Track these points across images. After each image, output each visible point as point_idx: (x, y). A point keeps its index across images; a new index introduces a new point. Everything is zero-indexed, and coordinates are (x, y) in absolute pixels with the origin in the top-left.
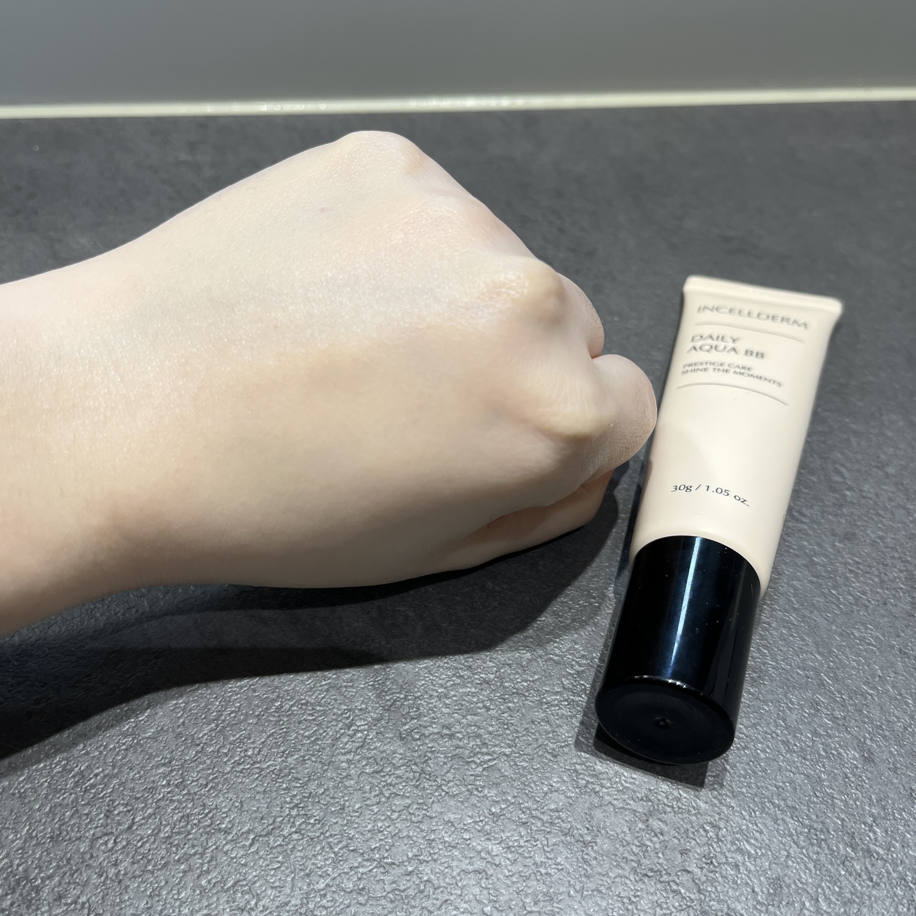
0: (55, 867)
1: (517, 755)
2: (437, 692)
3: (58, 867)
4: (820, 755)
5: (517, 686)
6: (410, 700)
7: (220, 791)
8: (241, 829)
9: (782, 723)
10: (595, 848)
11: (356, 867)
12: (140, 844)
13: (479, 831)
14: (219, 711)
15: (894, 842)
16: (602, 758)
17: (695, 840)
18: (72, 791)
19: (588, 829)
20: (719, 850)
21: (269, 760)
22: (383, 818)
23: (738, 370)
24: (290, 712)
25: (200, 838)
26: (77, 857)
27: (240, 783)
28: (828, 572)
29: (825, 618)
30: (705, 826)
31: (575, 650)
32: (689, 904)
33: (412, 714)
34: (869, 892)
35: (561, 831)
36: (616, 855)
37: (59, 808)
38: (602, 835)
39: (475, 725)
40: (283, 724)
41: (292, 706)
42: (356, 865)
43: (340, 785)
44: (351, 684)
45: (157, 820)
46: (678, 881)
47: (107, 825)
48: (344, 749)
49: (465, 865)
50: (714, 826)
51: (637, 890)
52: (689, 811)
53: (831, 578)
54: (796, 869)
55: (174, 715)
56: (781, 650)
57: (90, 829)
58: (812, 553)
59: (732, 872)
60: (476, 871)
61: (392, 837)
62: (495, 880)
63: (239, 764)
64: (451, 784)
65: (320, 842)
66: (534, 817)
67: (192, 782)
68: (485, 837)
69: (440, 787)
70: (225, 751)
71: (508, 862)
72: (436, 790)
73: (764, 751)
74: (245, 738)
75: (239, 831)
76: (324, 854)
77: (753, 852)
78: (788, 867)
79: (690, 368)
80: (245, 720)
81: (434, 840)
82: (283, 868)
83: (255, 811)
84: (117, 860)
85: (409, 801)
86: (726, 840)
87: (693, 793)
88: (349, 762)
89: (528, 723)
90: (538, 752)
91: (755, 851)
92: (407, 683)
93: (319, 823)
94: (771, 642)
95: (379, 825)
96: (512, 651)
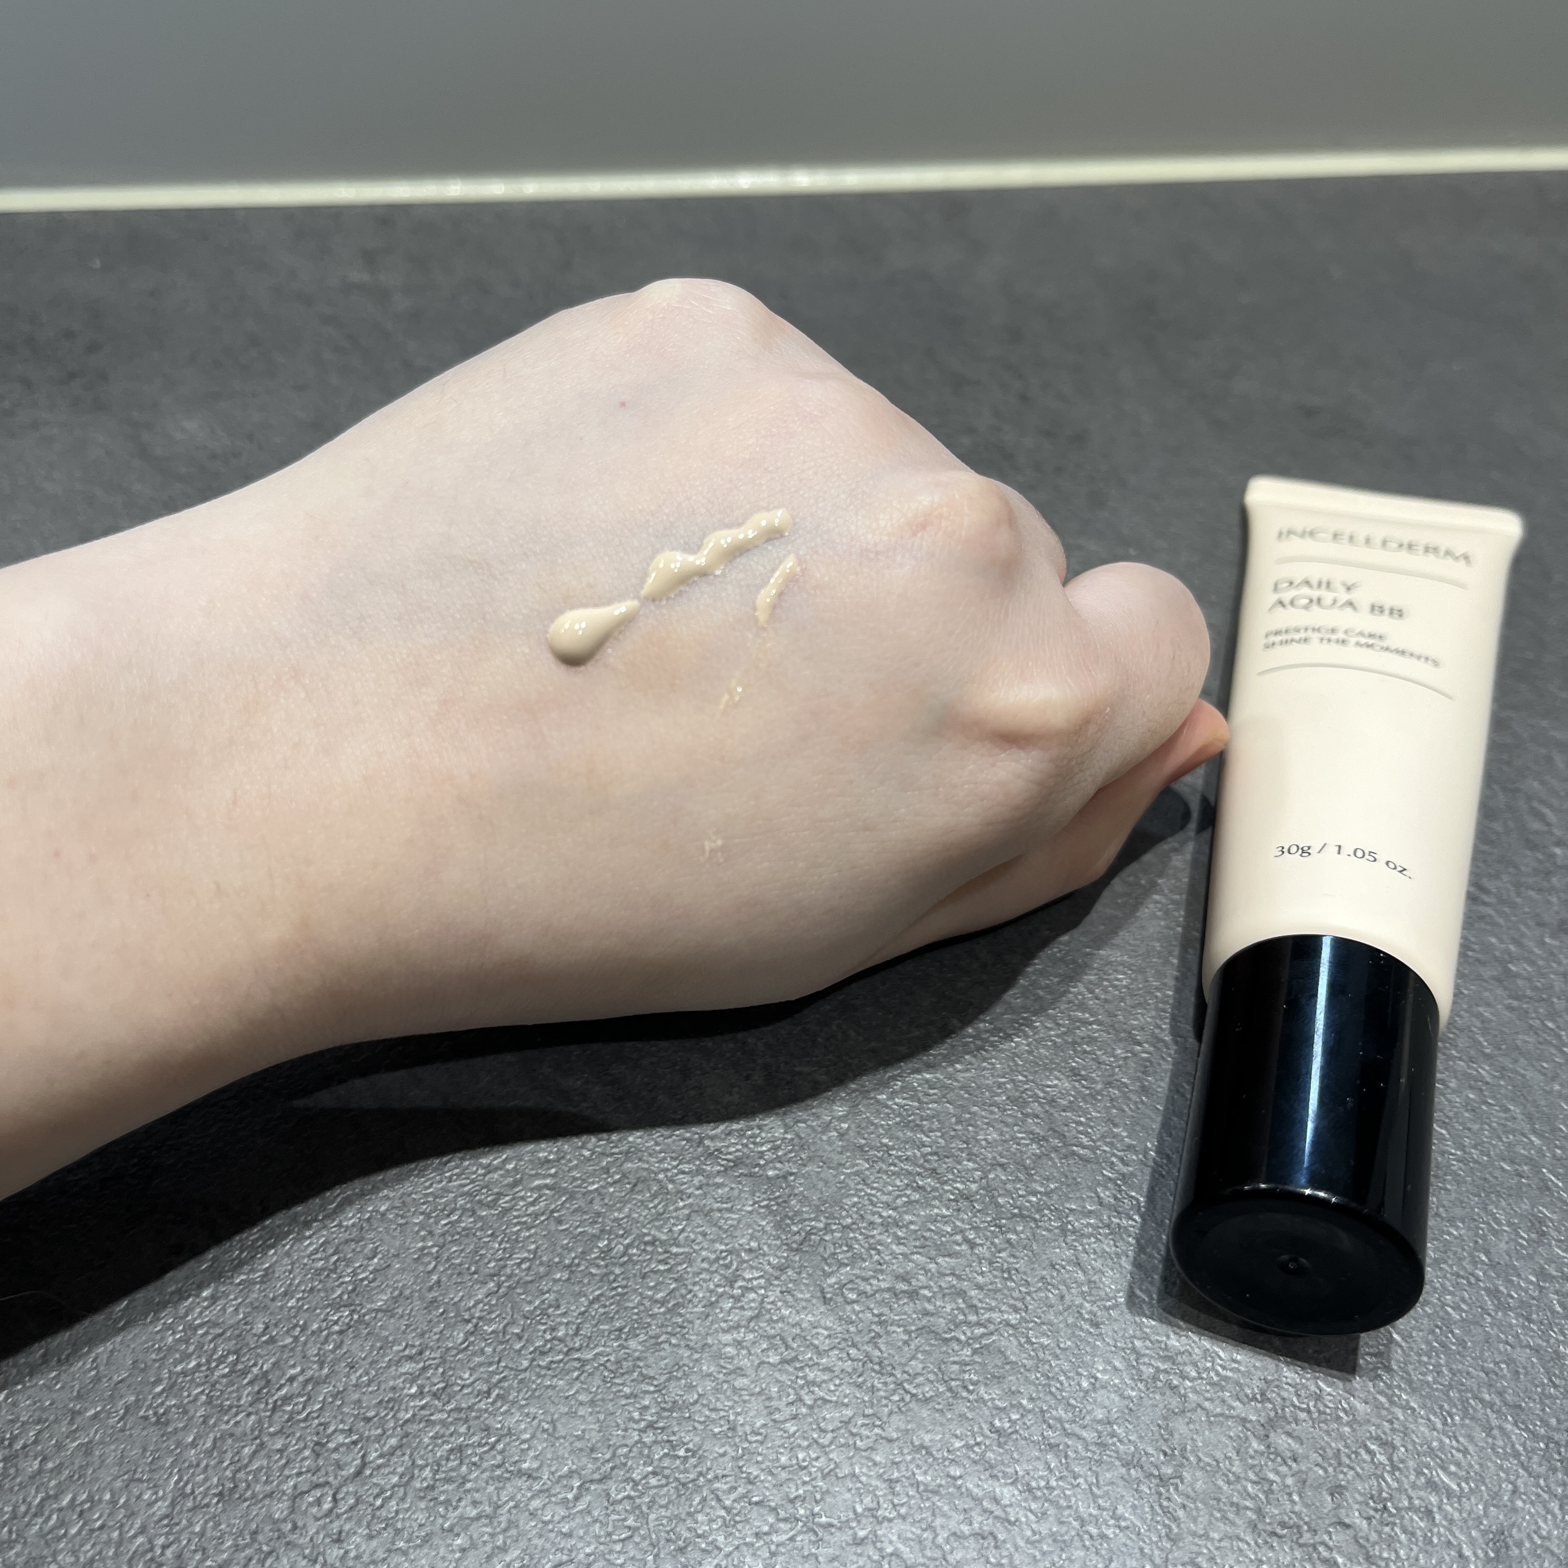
0: (229, 1547)
1: (1031, 1325)
2: (881, 1216)
3: (237, 1548)
4: (1553, 1312)
5: (1019, 1203)
6: (833, 1231)
7: (514, 1403)
8: (557, 1471)
9: (1484, 1258)
10: (1181, 1487)
11: (765, 1534)
12: (379, 1502)
13: (975, 1462)
14: (501, 1260)
16: (1179, 1327)
17: (1352, 1468)
18: (250, 1409)
19: (1165, 1454)
20: (1395, 1485)
21: (596, 1346)
22: (805, 1443)
23: (1363, 640)
24: (626, 1259)
25: (485, 1489)
26: (268, 1528)
27: (548, 1387)
28: (1536, 989)
29: (1540, 1072)
30: (1368, 1443)
31: (1115, 1136)
33: (840, 1256)
35: (1120, 1459)
36: (1219, 1500)
37: (230, 1441)
38: (1191, 1463)
39: (953, 1274)
40: (614, 1281)
41: (627, 1247)
42: (766, 1529)
43: (725, 1386)
44: (729, 1205)
45: (406, 1458)
46: (1331, 1543)
47: (318, 1470)
48: (726, 1321)
49: (955, 1522)
50: (1383, 1444)
52: (1339, 1418)
53: (1543, 1000)
54: (1529, 1513)
55: (421, 1268)
56: (1469, 1129)
57: (288, 1477)
58: (1507, 957)
59: (1422, 1525)
60: (978, 1534)
61: (824, 1477)
62: (1012, 1550)
63: (543, 1353)
64: (921, 1379)
65: (698, 1489)
66: (1068, 1435)
67: (463, 1387)
68: (987, 1473)
69: (900, 1384)
70: (516, 1331)
71: (1032, 1517)
72: (895, 1391)
73: (1456, 1308)
74: (550, 1306)
75: (553, 1473)
76: (707, 1510)
77: (1455, 1487)
78: (1515, 1510)
79: (1278, 639)
80: (547, 1274)
81: (897, 1481)
82: (637, 1539)
83: (579, 1438)
84: (340, 1532)
85: (848, 1413)
86: (1407, 1468)
87: (1340, 1384)
88: (738, 1344)
89: (1044, 1269)
90: (1066, 1319)
91: (1459, 1485)
92: (826, 1202)
93: (693, 1456)
94: (1451, 1114)
95: (801, 1456)
96: (1005, 1141)
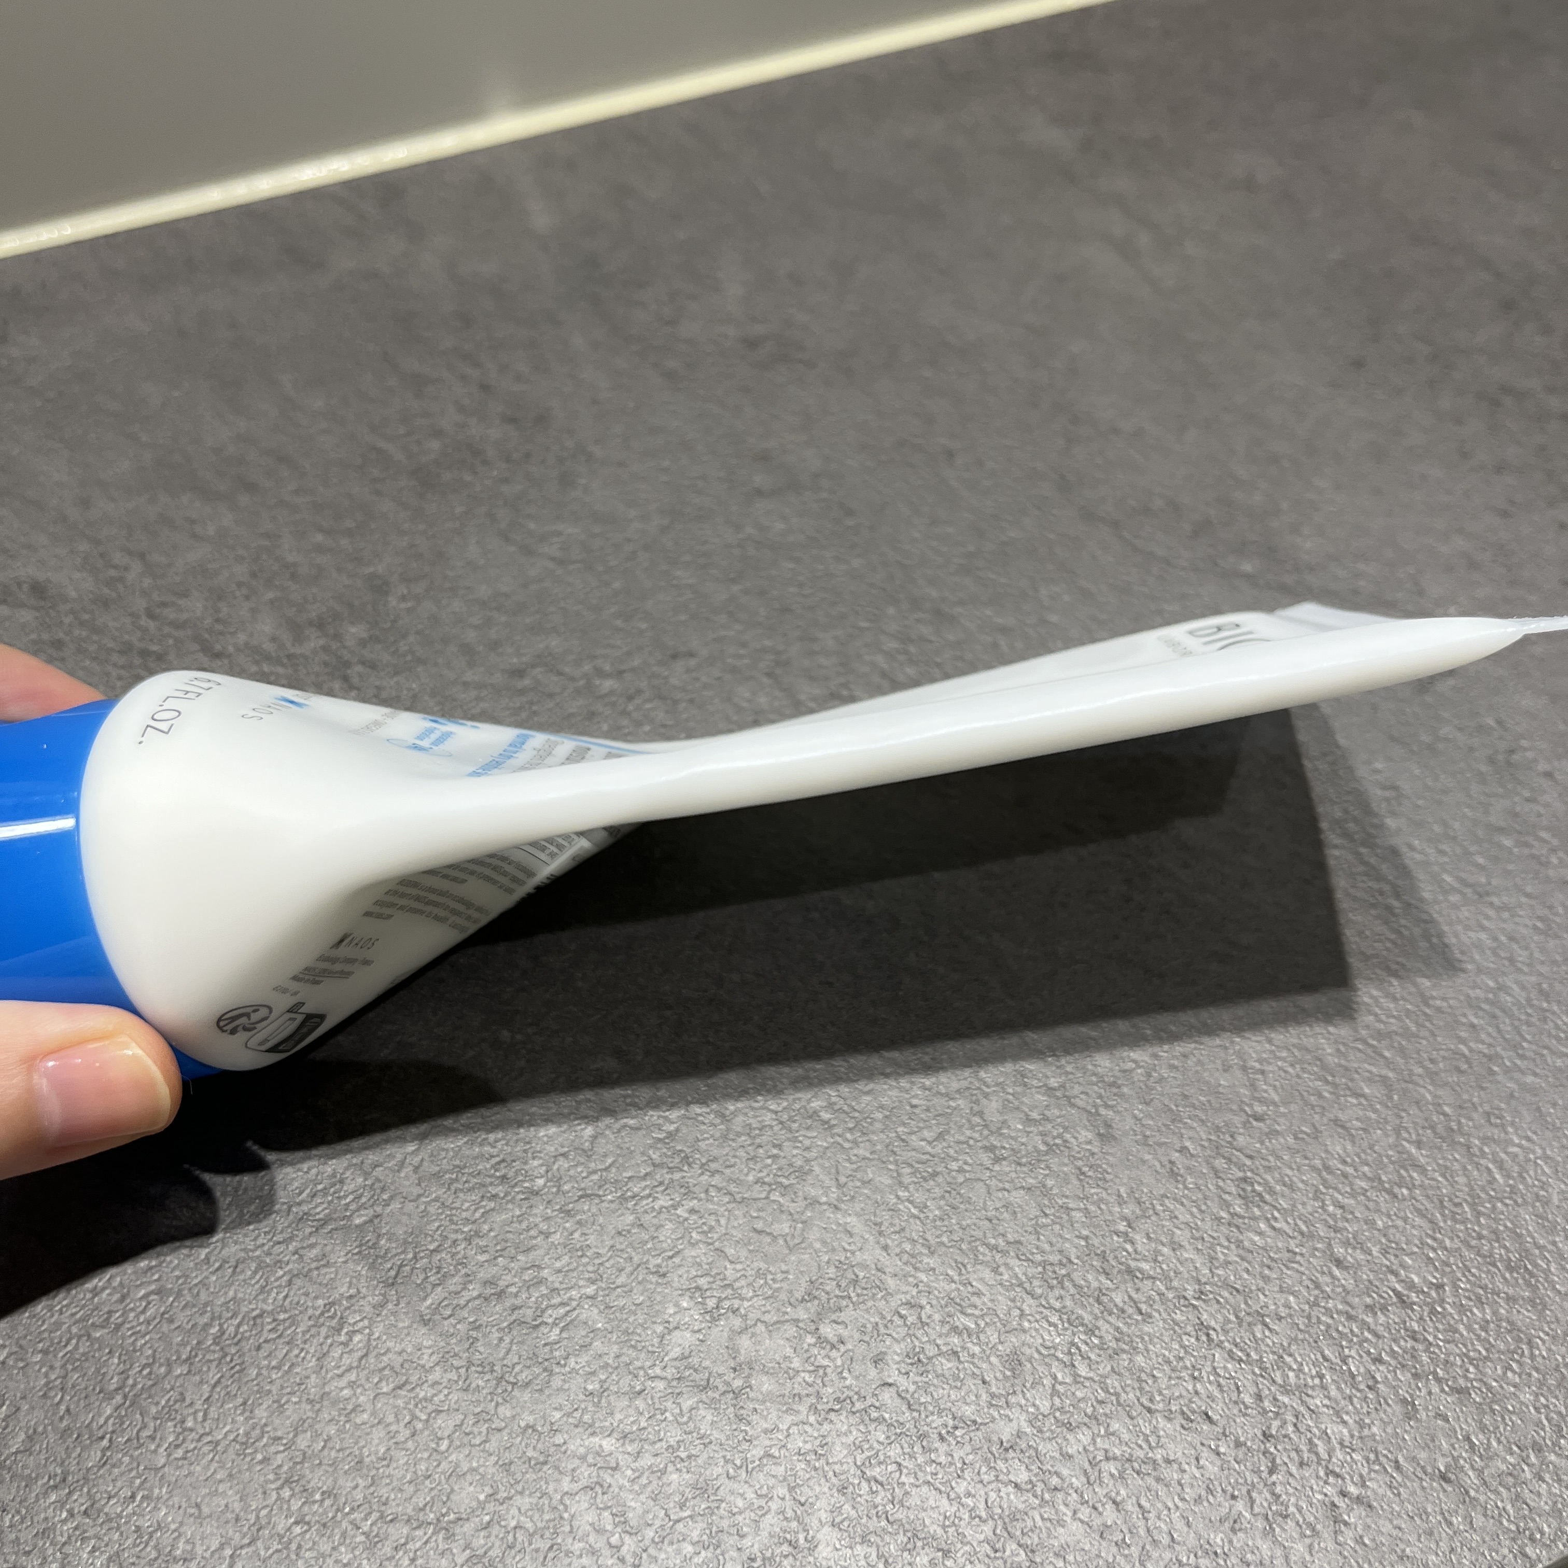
1: (607, 1292)
2: (463, 1232)
4: (1038, 1151)
5: (583, 1185)
6: (422, 1258)
7: (158, 1498)
8: (208, 1547)
9: (979, 1120)
10: (751, 1395)
11: (403, 1544)
13: (576, 1426)
14: (122, 1373)
15: (1160, 1247)
17: (890, 1335)
19: (735, 1370)
20: (925, 1339)
21: (225, 1424)
22: (426, 1455)
24: (239, 1337)
27: (186, 1476)
30: (900, 1310)
32: (898, 1431)
33: (432, 1279)
34: (1140, 1330)
35: (698, 1387)
36: (783, 1395)
38: (757, 1371)
39: (533, 1266)
40: (232, 1360)
41: (239, 1326)
42: (402, 1540)
43: (348, 1426)
44: (325, 1261)
46: (877, 1404)
48: (339, 1367)
49: (566, 1485)
50: (913, 1306)
51: (823, 1436)
54: (1036, 1330)
55: (49, 1403)
59: (950, 1365)
60: (585, 1487)
61: (448, 1479)
62: (617, 1490)
63: (177, 1446)
64: (518, 1369)
65: (338, 1525)
66: (653, 1378)
67: (109, 1498)
68: (587, 1432)
69: (501, 1378)
70: (150, 1433)
71: (629, 1458)
72: (497, 1385)
73: (961, 1171)
74: (176, 1402)
75: (206, 1550)
76: (348, 1541)
78: (1023, 1331)
81: (511, 1463)
83: (223, 1512)
85: (460, 1416)
86: (933, 1321)
88: (352, 1385)
89: (612, 1238)
90: (636, 1278)
91: (976, 1324)
92: (412, 1233)
93: (329, 1497)
95: (423, 1467)
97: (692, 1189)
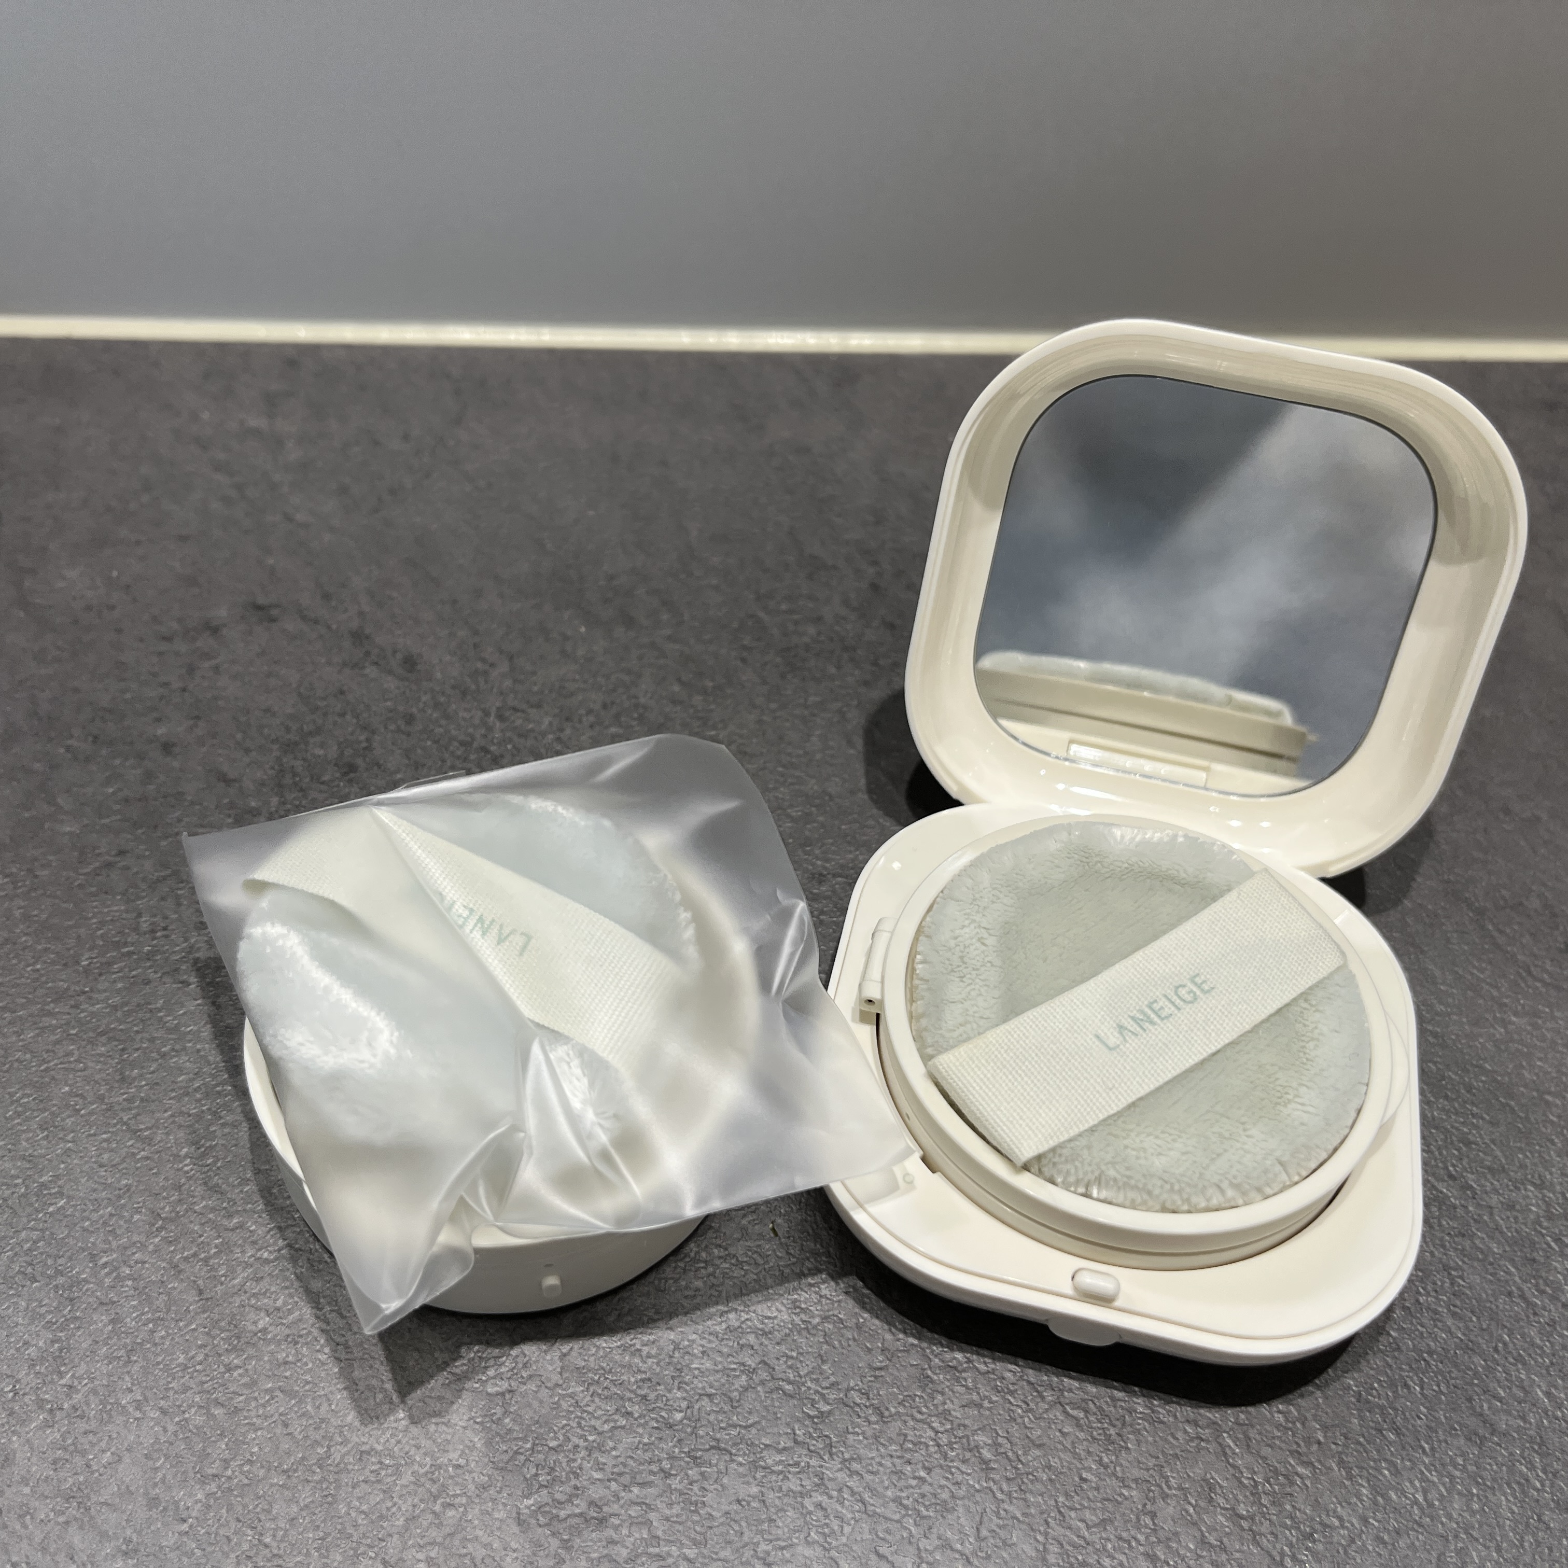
5: (718, 1436)
6: (538, 1452)
9: (1149, 1522)
14: (225, 1460)
24: (341, 1467)
31: (822, 1373)
33: (542, 1478)
40: (327, 1489)
41: (345, 1455)
48: (423, 1537)
55: (150, 1464)
96: (717, 1371)
97: (826, 1482)
